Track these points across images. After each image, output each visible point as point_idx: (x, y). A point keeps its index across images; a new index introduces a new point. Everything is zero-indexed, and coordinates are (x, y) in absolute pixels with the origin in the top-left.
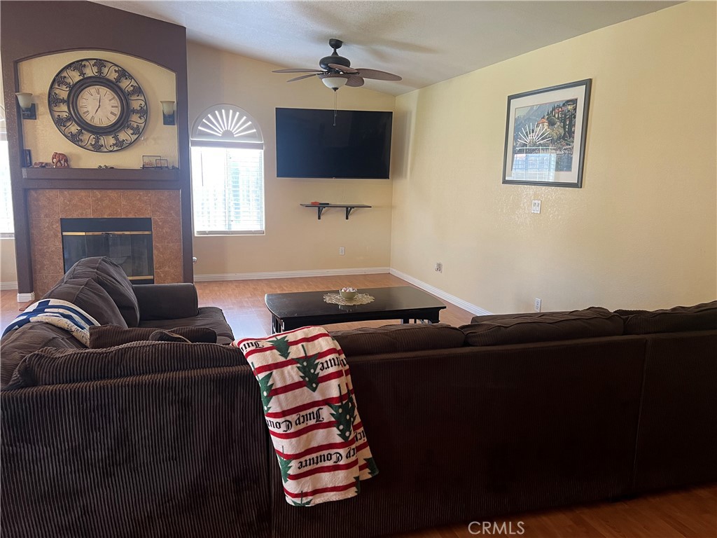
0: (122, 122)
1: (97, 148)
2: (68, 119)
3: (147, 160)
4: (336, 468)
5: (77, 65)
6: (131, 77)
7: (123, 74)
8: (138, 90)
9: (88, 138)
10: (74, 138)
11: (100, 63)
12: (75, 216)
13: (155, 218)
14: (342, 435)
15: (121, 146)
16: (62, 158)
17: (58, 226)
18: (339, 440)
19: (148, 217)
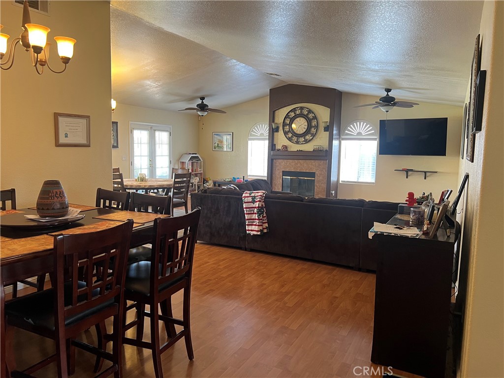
0: (308, 132)
1: (297, 143)
2: (289, 132)
3: (315, 147)
4: (256, 225)
5: (294, 110)
6: (313, 113)
7: (310, 111)
8: (315, 118)
9: (295, 139)
10: (290, 139)
11: (302, 108)
12: (287, 170)
13: (317, 173)
14: (258, 217)
15: (307, 142)
16: (285, 147)
17: (281, 174)
18: (257, 218)
19: (314, 172)
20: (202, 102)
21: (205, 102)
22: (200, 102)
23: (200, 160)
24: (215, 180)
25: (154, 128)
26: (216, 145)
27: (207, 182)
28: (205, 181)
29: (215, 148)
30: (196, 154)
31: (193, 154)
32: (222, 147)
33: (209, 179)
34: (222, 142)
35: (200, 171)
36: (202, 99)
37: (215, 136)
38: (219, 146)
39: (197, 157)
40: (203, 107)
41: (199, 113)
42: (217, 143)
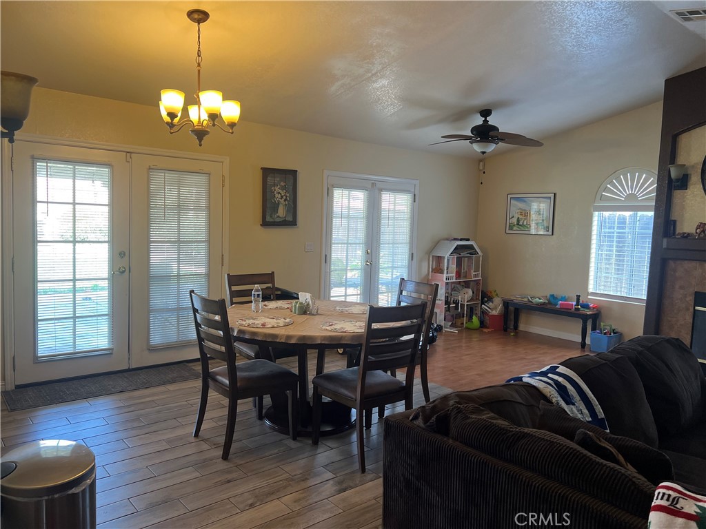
17: (691, 300)
20: (486, 121)
21: (492, 120)
22: (479, 121)
23: (476, 253)
24: (507, 297)
25: (379, 185)
26: (515, 220)
27: (490, 299)
28: (486, 297)
29: (511, 228)
30: (468, 240)
31: (461, 240)
32: (528, 226)
33: (494, 294)
34: (526, 214)
35: (475, 276)
36: (486, 113)
37: (513, 202)
38: (521, 224)
39: (471, 247)
40: (485, 133)
41: (477, 148)
42: (516, 216)
